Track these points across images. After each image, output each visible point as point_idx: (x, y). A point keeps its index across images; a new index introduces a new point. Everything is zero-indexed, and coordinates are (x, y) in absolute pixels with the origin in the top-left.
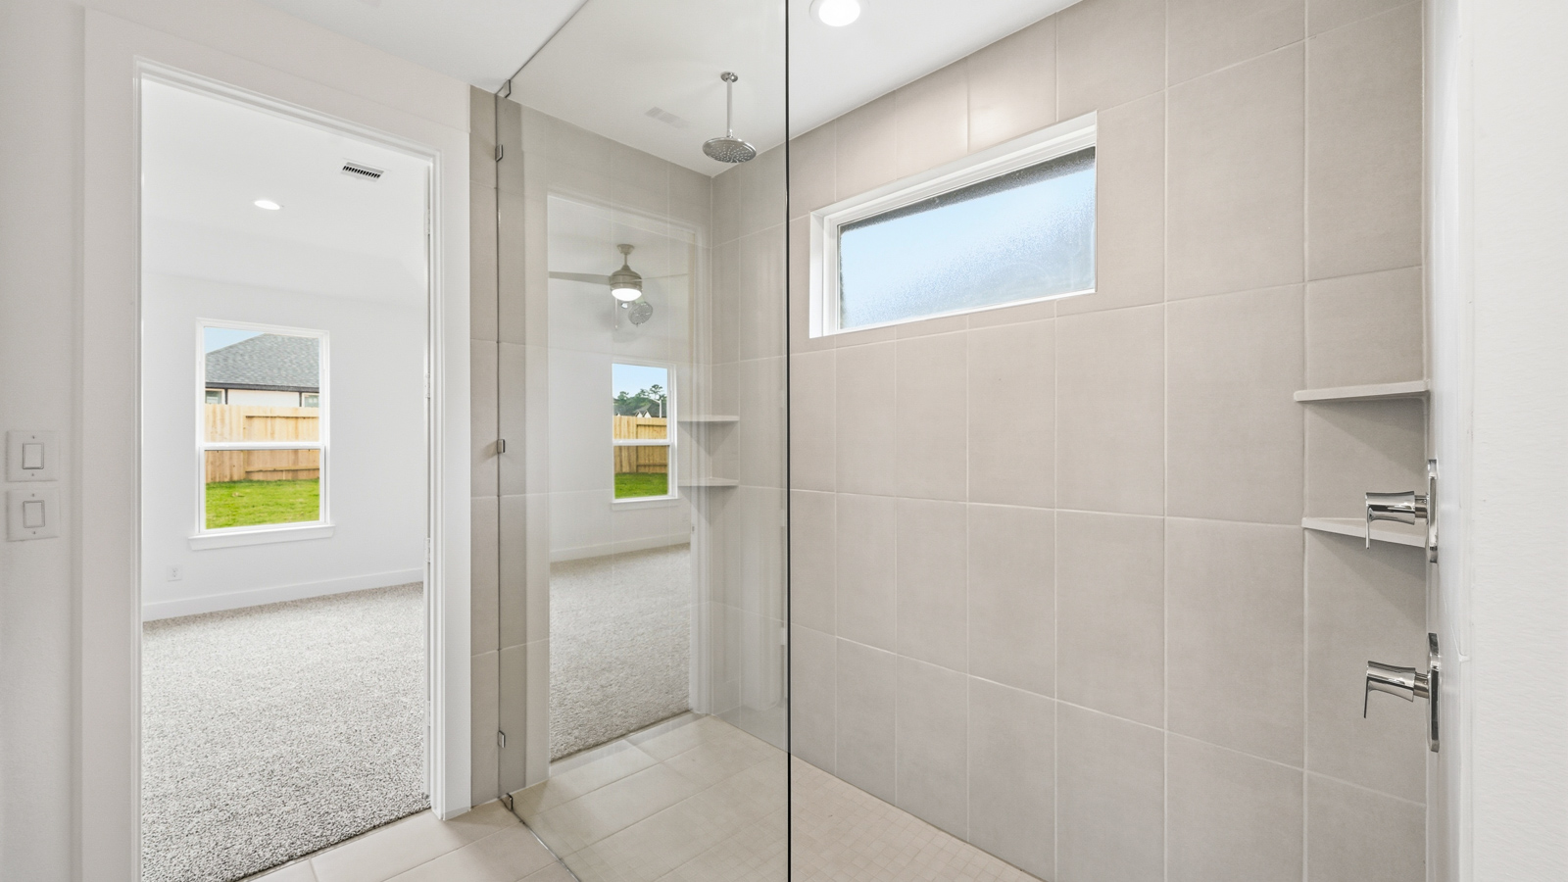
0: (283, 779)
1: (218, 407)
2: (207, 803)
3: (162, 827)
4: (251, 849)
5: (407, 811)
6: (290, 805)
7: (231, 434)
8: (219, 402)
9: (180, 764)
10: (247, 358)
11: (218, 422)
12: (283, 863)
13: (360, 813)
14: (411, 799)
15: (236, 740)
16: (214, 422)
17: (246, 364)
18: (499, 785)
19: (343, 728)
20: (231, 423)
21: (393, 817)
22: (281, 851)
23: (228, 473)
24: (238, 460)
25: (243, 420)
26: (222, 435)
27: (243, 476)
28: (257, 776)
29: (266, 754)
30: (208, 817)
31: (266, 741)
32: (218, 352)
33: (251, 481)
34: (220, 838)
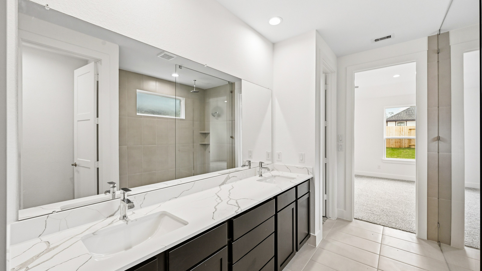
0: (385, 212)
1: (404, 127)
2: (370, 210)
3: (362, 209)
4: (374, 219)
5: (409, 231)
6: (384, 217)
7: (405, 134)
8: (404, 125)
9: (368, 202)
10: (413, 111)
11: (401, 131)
12: (378, 224)
13: (397, 225)
14: (411, 229)
15: (380, 202)
16: (400, 131)
17: (412, 113)
18: (438, 239)
19: (404, 210)
20: (405, 131)
21: (405, 230)
22: (379, 222)
23: (404, 145)
24: (407, 142)
25: (408, 130)
26: (402, 134)
27: (408, 146)
28: (380, 210)
29: (384, 207)
30: (369, 211)
31: (385, 205)
32: (404, 111)
33: (411, 148)
34: (370, 215)
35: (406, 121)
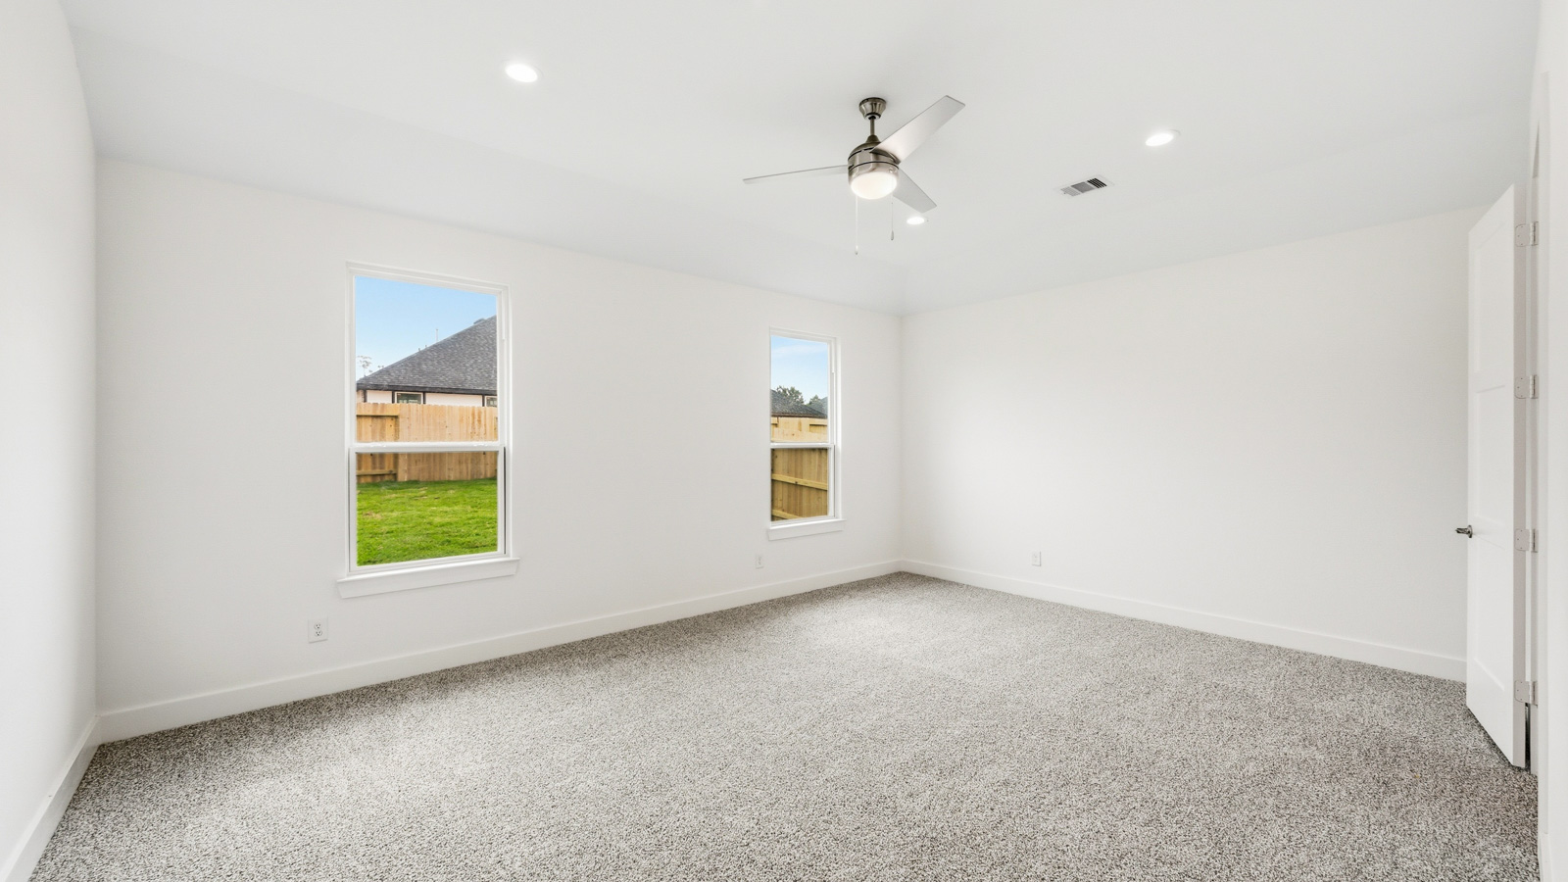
35: (424, 393)
